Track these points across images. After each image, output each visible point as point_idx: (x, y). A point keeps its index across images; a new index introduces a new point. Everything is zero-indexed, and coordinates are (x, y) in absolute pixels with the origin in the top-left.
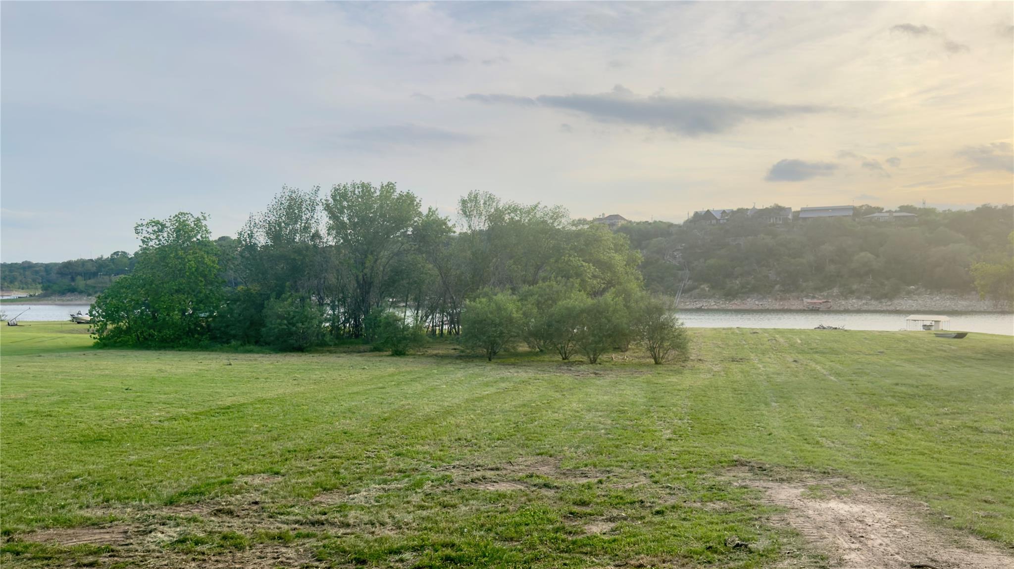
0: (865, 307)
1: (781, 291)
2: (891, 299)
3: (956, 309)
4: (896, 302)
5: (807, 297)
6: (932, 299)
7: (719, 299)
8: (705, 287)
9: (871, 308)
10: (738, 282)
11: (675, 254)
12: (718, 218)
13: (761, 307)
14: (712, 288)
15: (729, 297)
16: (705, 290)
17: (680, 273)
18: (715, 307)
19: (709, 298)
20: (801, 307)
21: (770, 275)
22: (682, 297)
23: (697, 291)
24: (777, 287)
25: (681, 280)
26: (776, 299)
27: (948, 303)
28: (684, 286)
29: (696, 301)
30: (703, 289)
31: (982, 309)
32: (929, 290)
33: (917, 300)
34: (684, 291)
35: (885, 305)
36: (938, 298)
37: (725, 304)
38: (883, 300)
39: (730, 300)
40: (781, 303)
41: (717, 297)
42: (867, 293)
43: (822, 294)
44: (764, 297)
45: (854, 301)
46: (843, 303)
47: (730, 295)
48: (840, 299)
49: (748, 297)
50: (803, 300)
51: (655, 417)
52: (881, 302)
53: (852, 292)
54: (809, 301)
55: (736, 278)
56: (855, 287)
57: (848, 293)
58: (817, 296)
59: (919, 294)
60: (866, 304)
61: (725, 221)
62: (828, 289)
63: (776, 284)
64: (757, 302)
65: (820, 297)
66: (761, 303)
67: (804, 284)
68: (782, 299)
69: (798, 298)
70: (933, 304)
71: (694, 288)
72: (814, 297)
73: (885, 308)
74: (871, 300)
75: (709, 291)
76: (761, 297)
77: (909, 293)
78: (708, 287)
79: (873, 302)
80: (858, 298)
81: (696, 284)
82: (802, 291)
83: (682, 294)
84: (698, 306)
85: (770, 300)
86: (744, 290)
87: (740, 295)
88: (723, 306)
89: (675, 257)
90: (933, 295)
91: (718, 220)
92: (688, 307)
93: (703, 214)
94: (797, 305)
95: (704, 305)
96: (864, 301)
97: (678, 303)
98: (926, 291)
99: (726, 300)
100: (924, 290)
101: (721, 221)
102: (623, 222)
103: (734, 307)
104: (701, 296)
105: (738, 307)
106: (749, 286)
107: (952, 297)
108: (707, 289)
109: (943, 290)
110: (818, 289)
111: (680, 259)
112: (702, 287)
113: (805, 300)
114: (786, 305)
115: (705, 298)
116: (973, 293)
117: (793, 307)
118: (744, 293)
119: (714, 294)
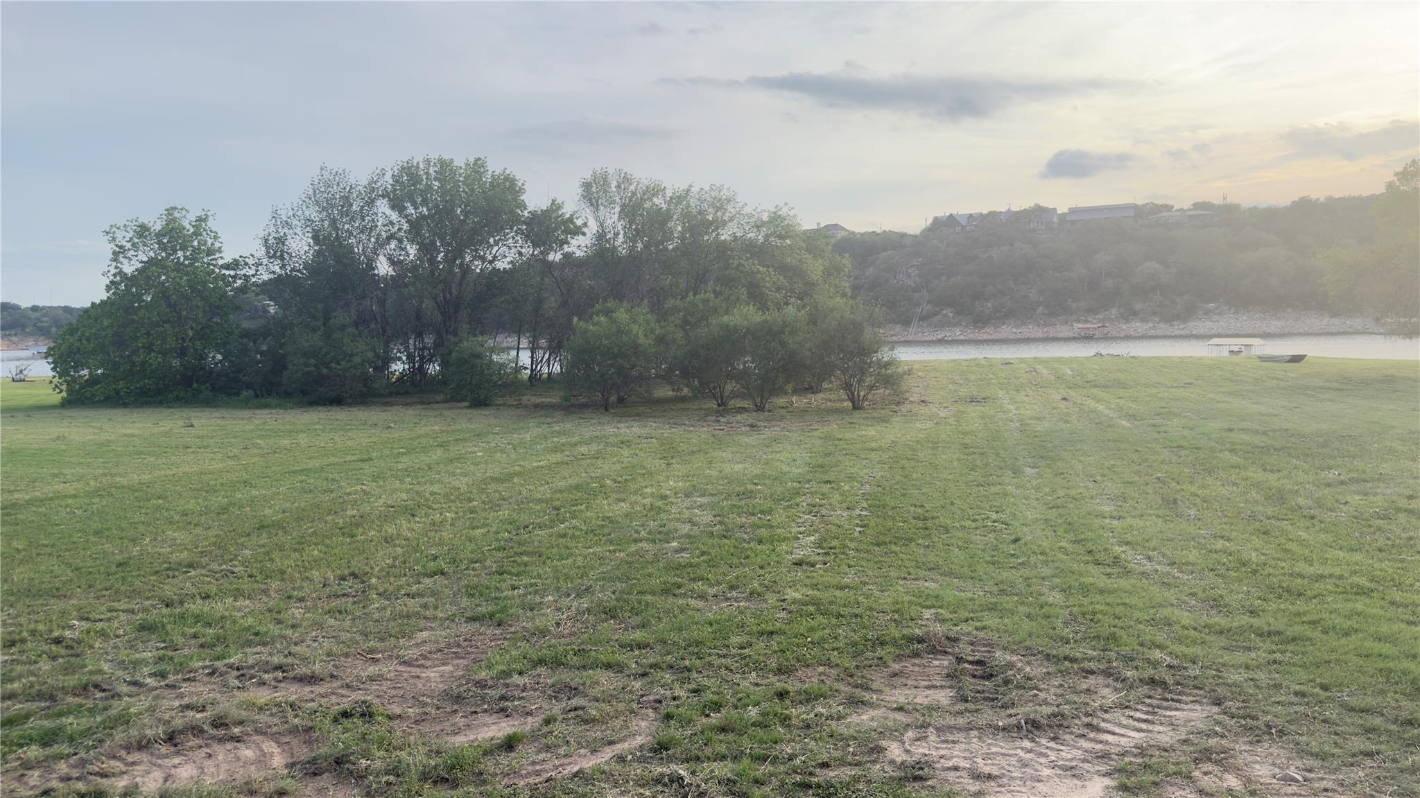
0: (1152, 332)
1: (1045, 314)
2: (1184, 321)
3: (1269, 331)
4: (1191, 324)
5: (1078, 321)
6: (1237, 319)
7: (966, 327)
8: (949, 312)
9: (1160, 333)
10: (989, 305)
11: (910, 271)
12: (964, 224)
13: (1019, 336)
14: (958, 312)
15: (978, 325)
16: (949, 316)
17: (916, 295)
18: (962, 337)
19: (954, 327)
20: (1072, 335)
21: (1030, 295)
22: (919, 326)
23: (938, 317)
24: (1040, 310)
25: (917, 304)
26: (1038, 325)
27: (1258, 324)
28: (921, 312)
29: (937, 331)
30: (946, 316)
31: (1301, 331)
32: (1233, 308)
33: (1218, 321)
34: (922, 319)
35: (1178, 328)
36: (1245, 318)
37: (974, 333)
38: (1175, 323)
39: (981, 328)
40: (1046, 330)
41: (964, 324)
42: (1154, 313)
43: (1097, 315)
44: (1024, 324)
45: (1138, 324)
46: (1124, 328)
47: (980, 321)
48: (1119, 323)
49: (1003, 324)
50: (1073, 325)
52: (1172, 325)
53: (1135, 314)
54: (1080, 326)
55: (988, 299)
56: (1138, 307)
57: (1130, 314)
58: (1090, 319)
59: (1219, 314)
60: (1154, 328)
61: (973, 227)
62: (1105, 310)
63: (1039, 306)
64: (1014, 330)
65: (1094, 321)
66: (1020, 331)
67: (1074, 305)
68: (1045, 325)
69: (1066, 323)
70: (1239, 325)
71: (935, 314)
72: (1086, 321)
73: (1177, 333)
74: (1160, 322)
75: (953, 318)
76: (1019, 322)
77: (1207, 312)
78: (952, 312)
79: (1162, 325)
80: (1143, 320)
81: (937, 309)
82: (1071, 314)
83: (919, 322)
84: (940, 337)
85: (1030, 327)
86: (998, 315)
87: (993, 321)
88: (972, 336)
89: (909, 276)
90: (1238, 313)
91: (963, 227)
92: (926, 339)
93: (944, 219)
94: (1065, 331)
95: (948, 335)
96: (1150, 325)
97: (915, 334)
98: (1230, 309)
99: (976, 328)
100: (1227, 308)
101: (968, 228)
102: (843, 233)
103: (985, 337)
104: (943, 324)
105: (990, 337)
106: (1004, 310)
107: (1262, 316)
108: (951, 315)
109: (1250, 308)
110: (1092, 311)
111: (917, 278)
112: (945, 312)
113: (1075, 325)
114: (1052, 332)
115: (948, 327)
116: (1290, 310)
117: (1061, 335)
118: (998, 319)
119: (960, 321)
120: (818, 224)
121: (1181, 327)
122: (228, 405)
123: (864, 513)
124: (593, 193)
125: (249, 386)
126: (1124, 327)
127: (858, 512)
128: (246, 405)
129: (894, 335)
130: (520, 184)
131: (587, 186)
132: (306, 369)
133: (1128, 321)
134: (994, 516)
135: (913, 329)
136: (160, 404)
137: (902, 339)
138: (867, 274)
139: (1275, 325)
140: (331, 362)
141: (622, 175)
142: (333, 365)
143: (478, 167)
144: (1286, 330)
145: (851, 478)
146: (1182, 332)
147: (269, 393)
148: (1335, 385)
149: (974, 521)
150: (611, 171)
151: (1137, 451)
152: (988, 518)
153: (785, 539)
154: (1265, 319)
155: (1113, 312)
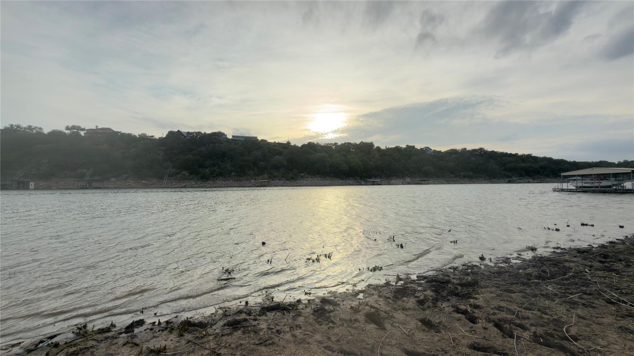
1: (236, 176)
2: (295, 180)
5: (252, 179)
7: (197, 180)
8: (186, 173)
10: (208, 170)
12: (185, 135)
13: (225, 186)
14: (191, 173)
15: (204, 179)
17: (165, 163)
19: (190, 180)
22: (168, 180)
23: (180, 175)
24: (233, 173)
25: (166, 168)
26: (235, 181)
28: (169, 172)
29: (180, 182)
30: (184, 174)
34: (170, 176)
36: (316, 179)
40: (239, 183)
42: (282, 177)
43: (259, 177)
44: (227, 179)
45: (278, 181)
49: (217, 180)
50: (250, 181)
52: (290, 181)
53: (275, 177)
55: (206, 168)
57: (273, 177)
61: (190, 137)
62: (262, 175)
64: (223, 183)
65: (258, 179)
67: (249, 172)
68: (238, 180)
69: (247, 180)
71: (177, 174)
72: (255, 179)
75: (189, 176)
77: (302, 177)
78: (187, 173)
79: (287, 182)
80: (279, 180)
81: (178, 171)
82: (249, 176)
83: (168, 177)
84: (183, 185)
86: (213, 175)
87: (211, 178)
89: (159, 155)
90: (313, 177)
91: (185, 137)
93: (175, 133)
95: (188, 184)
96: (283, 181)
97: (166, 184)
101: (187, 137)
104: (184, 179)
105: (212, 186)
106: (216, 173)
108: (187, 174)
110: (257, 175)
111: (163, 156)
112: (183, 172)
113: (252, 181)
115: (187, 180)
116: (328, 177)
117: (247, 185)
118: (214, 177)
119: (193, 177)
120: (97, 126)
121: (296, 182)
129: (152, 184)
133: (273, 180)
135: (165, 180)
137: (159, 187)
146: (297, 184)
154: (323, 180)
155: (266, 176)
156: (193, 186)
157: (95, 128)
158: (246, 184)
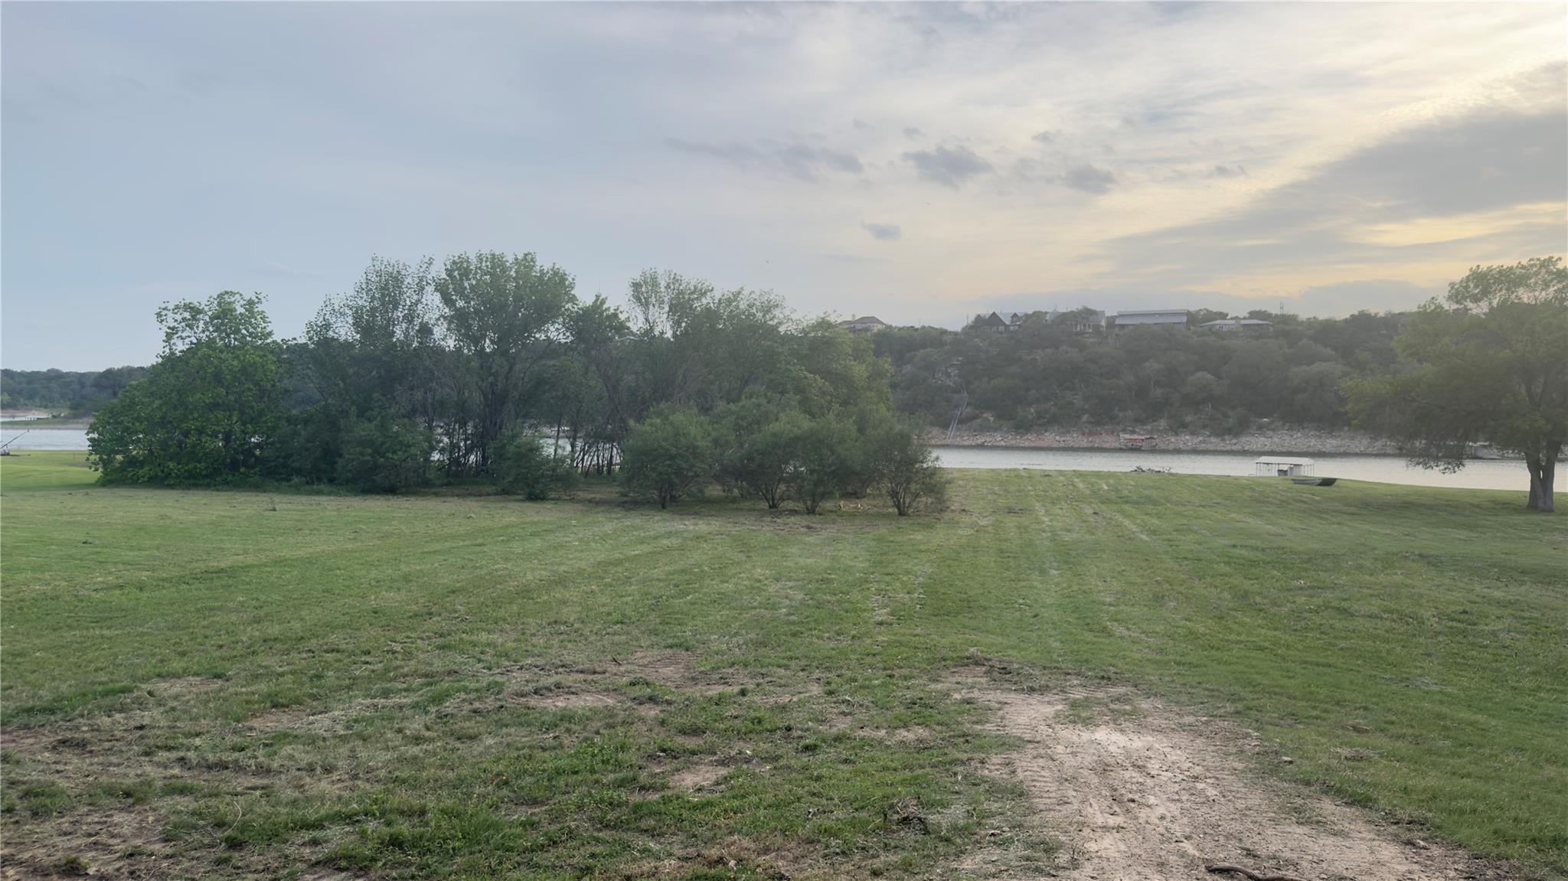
0: (1203, 446)
1: (1091, 423)
2: (1237, 435)
3: (1324, 450)
4: (1243, 439)
5: (1124, 431)
6: (1292, 436)
7: (1007, 432)
8: (989, 416)
9: (1211, 447)
10: (1032, 410)
11: (949, 370)
12: (1008, 323)
13: (1062, 445)
14: (999, 417)
15: (1019, 431)
16: (989, 421)
17: (956, 396)
18: (1003, 443)
19: (994, 433)
20: (1117, 445)
21: (1075, 401)
22: (958, 429)
23: (979, 421)
24: (1085, 418)
25: (957, 407)
26: (1084, 434)
27: (1313, 442)
28: (961, 415)
29: (976, 436)
30: (986, 419)
31: (1358, 450)
32: (1288, 424)
33: (1271, 437)
34: (961, 422)
35: (1230, 443)
36: (1299, 435)
37: (1015, 439)
38: (1227, 437)
39: (1023, 434)
40: (1090, 439)
41: (1006, 429)
42: (1204, 427)
43: (1145, 426)
44: (1068, 432)
45: (1187, 437)
47: (1022, 427)
48: (1168, 435)
49: (1046, 431)
50: (1119, 436)
51: (873, 589)
52: (1223, 440)
53: (1184, 426)
54: (1127, 436)
55: (1031, 404)
56: (1188, 419)
57: (1179, 427)
58: (1137, 430)
59: (1273, 430)
60: (1204, 442)
61: (1017, 328)
62: (1153, 421)
63: (1084, 413)
64: (1057, 438)
65: (1142, 432)
66: (1063, 439)
67: (1121, 414)
68: (1091, 434)
69: (1113, 433)
70: (1293, 443)
71: (975, 417)
72: (1133, 432)
73: (1228, 448)
74: (1209, 436)
75: (994, 422)
76: (1063, 430)
77: (1259, 427)
78: (993, 416)
79: (1213, 439)
80: (1193, 434)
81: (977, 412)
82: (1118, 424)
83: (958, 425)
84: (979, 442)
85: (1075, 435)
86: (1041, 421)
87: (1036, 427)
88: (1013, 442)
89: (949, 376)
90: (1292, 430)
91: (1007, 326)
92: (965, 443)
93: (987, 317)
94: (1110, 441)
95: (988, 440)
96: (1201, 438)
97: (952, 439)
98: (1284, 425)
99: (1017, 434)
100: (1281, 423)
101: (1012, 328)
102: (880, 327)
103: (1027, 444)
104: (984, 429)
105: (1033, 445)
106: (1047, 416)
107: (1318, 434)
108: (992, 419)
109: (1305, 425)
110: (1140, 421)
111: (956, 378)
112: (985, 415)
113: (1122, 435)
114: (1097, 442)
115: (988, 431)
116: (1346, 428)
117: (1107, 445)
118: (1040, 425)
119: (1001, 426)
121: (1234, 441)
122: (278, 490)
123: (921, 596)
124: (643, 292)
125: (299, 472)
126: (1173, 440)
127: (916, 595)
128: (297, 490)
129: (932, 438)
130: (570, 279)
131: (636, 286)
132: (362, 458)
133: (1177, 434)
134: (1021, 601)
135: (951, 432)
136: (207, 486)
137: (940, 443)
138: (904, 371)
139: (1331, 444)
140: (388, 452)
141: (672, 277)
142: (390, 455)
143: (527, 262)
144: (1342, 450)
145: (907, 572)
146: (1234, 448)
147: (319, 480)
148: (1353, 510)
149: (1005, 604)
150: (660, 272)
151: (1147, 560)
152: (1016, 602)
153: (865, 610)
154: (1320, 437)
155: (1163, 423)
156: (997, 444)
157: (850, 319)
158: (1107, 442)
